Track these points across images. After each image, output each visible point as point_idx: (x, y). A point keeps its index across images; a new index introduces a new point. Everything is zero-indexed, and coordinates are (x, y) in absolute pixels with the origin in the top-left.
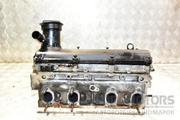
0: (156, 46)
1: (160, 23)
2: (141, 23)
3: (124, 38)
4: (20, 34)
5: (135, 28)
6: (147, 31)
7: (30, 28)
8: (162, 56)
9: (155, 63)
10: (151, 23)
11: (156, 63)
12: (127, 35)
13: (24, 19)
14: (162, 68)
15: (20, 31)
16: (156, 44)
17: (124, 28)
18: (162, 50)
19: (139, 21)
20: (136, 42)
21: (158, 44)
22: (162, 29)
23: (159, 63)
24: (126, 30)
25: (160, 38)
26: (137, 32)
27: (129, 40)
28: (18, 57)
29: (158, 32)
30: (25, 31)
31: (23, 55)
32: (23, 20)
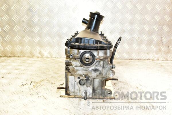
0: (154, 42)
1: (157, 18)
2: (138, 17)
3: (120, 33)
4: (13, 27)
5: (131, 23)
6: (144, 26)
7: (24, 21)
8: (160, 53)
9: (152, 60)
10: (148, 18)
11: (154, 60)
12: (123, 30)
13: (18, 11)
14: (160, 64)
15: (13, 24)
16: (154, 40)
17: (121, 22)
18: (160, 46)
19: (135, 16)
20: (133, 38)
21: (155, 40)
22: (160, 24)
23: (157, 60)
24: (123, 25)
25: (157, 34)
26: (133, 27)
27: (125, 35)
28: (10, 52)
29: (156, 28)
30: (18, 24)
31: (15, 49)
32: (17, 13)
